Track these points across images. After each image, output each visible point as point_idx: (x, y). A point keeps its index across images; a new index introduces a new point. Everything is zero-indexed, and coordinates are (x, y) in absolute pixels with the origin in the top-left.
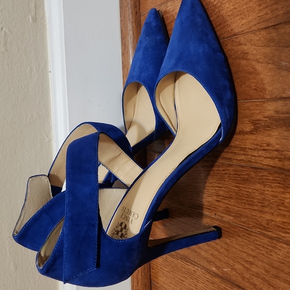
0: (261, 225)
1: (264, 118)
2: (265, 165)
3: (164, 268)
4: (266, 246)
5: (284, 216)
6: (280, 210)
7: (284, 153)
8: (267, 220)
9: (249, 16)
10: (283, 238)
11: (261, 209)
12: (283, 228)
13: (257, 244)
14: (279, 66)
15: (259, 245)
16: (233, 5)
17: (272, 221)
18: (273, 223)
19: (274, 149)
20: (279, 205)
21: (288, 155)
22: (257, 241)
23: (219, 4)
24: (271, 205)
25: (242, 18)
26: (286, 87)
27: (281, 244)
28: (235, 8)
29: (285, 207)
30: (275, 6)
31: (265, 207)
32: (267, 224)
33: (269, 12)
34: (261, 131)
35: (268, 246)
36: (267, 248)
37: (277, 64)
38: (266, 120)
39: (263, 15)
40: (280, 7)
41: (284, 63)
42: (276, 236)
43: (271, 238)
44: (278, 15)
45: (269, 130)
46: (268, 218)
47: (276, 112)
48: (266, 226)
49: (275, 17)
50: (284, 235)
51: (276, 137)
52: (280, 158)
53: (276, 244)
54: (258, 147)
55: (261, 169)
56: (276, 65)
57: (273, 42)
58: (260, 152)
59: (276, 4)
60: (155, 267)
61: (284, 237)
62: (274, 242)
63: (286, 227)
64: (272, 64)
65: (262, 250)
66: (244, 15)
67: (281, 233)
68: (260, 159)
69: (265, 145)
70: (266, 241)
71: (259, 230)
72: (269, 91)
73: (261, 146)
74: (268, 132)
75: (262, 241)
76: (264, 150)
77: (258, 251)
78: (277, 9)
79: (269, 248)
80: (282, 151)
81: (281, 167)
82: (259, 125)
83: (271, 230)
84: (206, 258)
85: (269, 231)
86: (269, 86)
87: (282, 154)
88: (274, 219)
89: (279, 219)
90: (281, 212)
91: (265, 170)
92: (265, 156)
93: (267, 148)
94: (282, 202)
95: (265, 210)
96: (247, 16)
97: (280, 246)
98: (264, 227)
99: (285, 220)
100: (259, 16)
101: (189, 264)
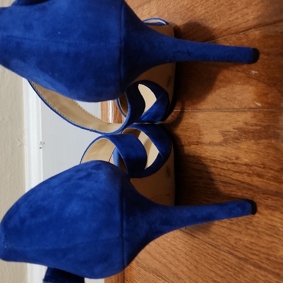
0: (230, 244)
1: (234, 129)
2: (234, 179)
4: (234, 267)
5: (252, 236)
6: (248, 229)
7: (252, 168)
8: (236, 239)
9: (220, 21)
10: (250, 260)
11: (229, 227)
12: (251, 249)
13: (225, 264)
14: (248, 74)
15: (227, 265)
16: (205, 9)
17: (240, 240)
18: (241, 242)
19: (243, 163)
20: (246, 224)
21: (256, 170)
22: (225, 260)
23: (192, 7)
24: (239, 223)
27: (249, 266)
28: (207, 12)
29: (253, 226)
30: (246, 10)
31: (234, 224)
32: (236, 243)
33: (239, 16)
34: (230, 143)
35: (236, 267)
36: (235, 269)
37: (247, 73)
38: (236, 132)
39: (233, 20)
40: (250, 11)
41: (254, 72)
42: (243, 256)
43: (239, 258)
44: (249, 20)
45: (238, 143)
46: (237, 237)
47: (245, 123)
48: (235, 245)
49: (245, 22)
50: (252, 256)
51: (245, 150)
52: (249, 173)
53: (244, 266)
54: (228, 160)
55: (230, 184)
56: (245, 73)
58: (229, 165)
59: (247, 8)
61: (252, 259)
62: (242, 262)
63: (254, 248)
64: (242, 72)
65: (229, 271)
66: (216, 19)
67: (249, 254)
68: (229, 173)
69: (234, 158)
70: (234, 260)
71: (227, 249)
72: (239, 100)
73: (230, 159)
74: (237, 144)
75: (230, 261)
76: (233, 163)
77: (226, 271)
78: (247, 14)
79: (237, 269)
80: (251, 166)
81: (250, 183)
82: (229, 137)
83: (239, 250)
84: (176, 274)
85: (237, 251)
86: (239, 96)
87: (251, 169)
88: (242, 239)
89: (247, 239)
90: (250, 232)
91: (234, 185)
92: (234, 170)
93: (236, 161)
94: (251, 220)
95: (233, 228)
96: (218, 21)
97: (248, 268)
98: (233, 246)
99: (253, 241)
100: (229, 21)
101: (160, 279)
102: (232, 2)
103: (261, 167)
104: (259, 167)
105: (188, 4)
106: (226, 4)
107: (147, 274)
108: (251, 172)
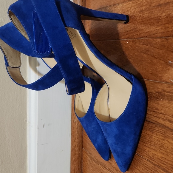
0: (149, 156)
1: (155, 92)
2: (154, 121)
3: (90, 168)
4: (151, 169)
5: (163, 154)
6: (161, 149)
7: (166, 116)
8: (153, 154)
9: (151, 28)
10: (161, 167)
11: (150, 146)
12: (162, 161)
13: (146, 167)
14: (167, 62)
15: (147, 167)
16: (142, 19)
17: (156, 155)
18: (156, 156)
19: (160, 112)
20: (160, 147)
21: (168, 118)
22: (146, 164)
23: (133, 16)
24: (156, 145)
25: (147, 28)
26: (170, 76)
27: (160, 170)
28: (143, 21)
29: (164, 148)
30: (167, 25)
31: (152, 145)
32: (153, 156)
33: (163, 28)
34: (153, 100)
35: (152, 169)
36: (151, 170)
37: (166, 61)
38: (157, 94)
39: (159, 29)
40: (170, 26)
41: (170, 62)
42: (158, 164)
43: (154, 165)
44: (169, 31)
45: (158, 100)
46: (154, 153)
47: (163, 90)
48: (152, 157)
49: (166, 32)
50: (162, 165)
51: (162, 105)
52: (163, 119)
53: (157, 169)
54: (151, 109)
55: (152, 122)
56: (165, 62)
57: (164, 47)
58: (151, 112)
59: (168, 24)
60: (85, 166)
61: (162, 166)
62: (156, 167)
63: (164, 161)
64: (163, 60)
65: (148, 171)
66: (148, 27)
67: (160, 163)
68: (151, 116)
69: (155, 109)
70: (151, 165)
71: (148, 158)
72: (160, 76)
73: (152, 109)
74: (157, 101)
75: (149, 165)
76: (154, 111)
77: (146, 170)
78: (168, 27)
79: (153, 170)
80: (165, 115)
81: (163, 124)
82: (152, 96)
85: (154, 161)
86: (160, 74)
87: (165, 117)
88: (157, 154)
89: (160, 155)
90: (162, 151)
91: (154, 123)
92: (154, 115)
93: (156, 111)
94: (163, 145)
95: (152, 148)
96: (150, 28)
97: (159, 171)
98: (151, 157)
99: (163, 156)
100: (157, 29)
101: (105, 169)
102: (159, 18)
103: (171, 117)
104: (170, 116)
105: (131, 14)
106: (155, 19)
107: (97, 164)
108: (165, 118)
